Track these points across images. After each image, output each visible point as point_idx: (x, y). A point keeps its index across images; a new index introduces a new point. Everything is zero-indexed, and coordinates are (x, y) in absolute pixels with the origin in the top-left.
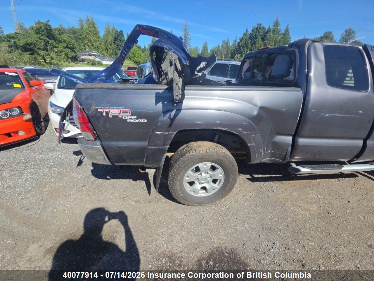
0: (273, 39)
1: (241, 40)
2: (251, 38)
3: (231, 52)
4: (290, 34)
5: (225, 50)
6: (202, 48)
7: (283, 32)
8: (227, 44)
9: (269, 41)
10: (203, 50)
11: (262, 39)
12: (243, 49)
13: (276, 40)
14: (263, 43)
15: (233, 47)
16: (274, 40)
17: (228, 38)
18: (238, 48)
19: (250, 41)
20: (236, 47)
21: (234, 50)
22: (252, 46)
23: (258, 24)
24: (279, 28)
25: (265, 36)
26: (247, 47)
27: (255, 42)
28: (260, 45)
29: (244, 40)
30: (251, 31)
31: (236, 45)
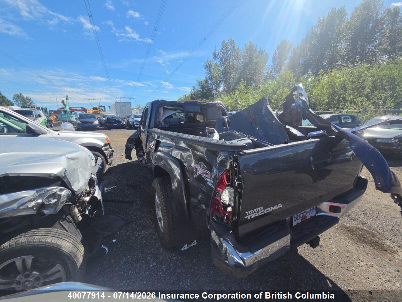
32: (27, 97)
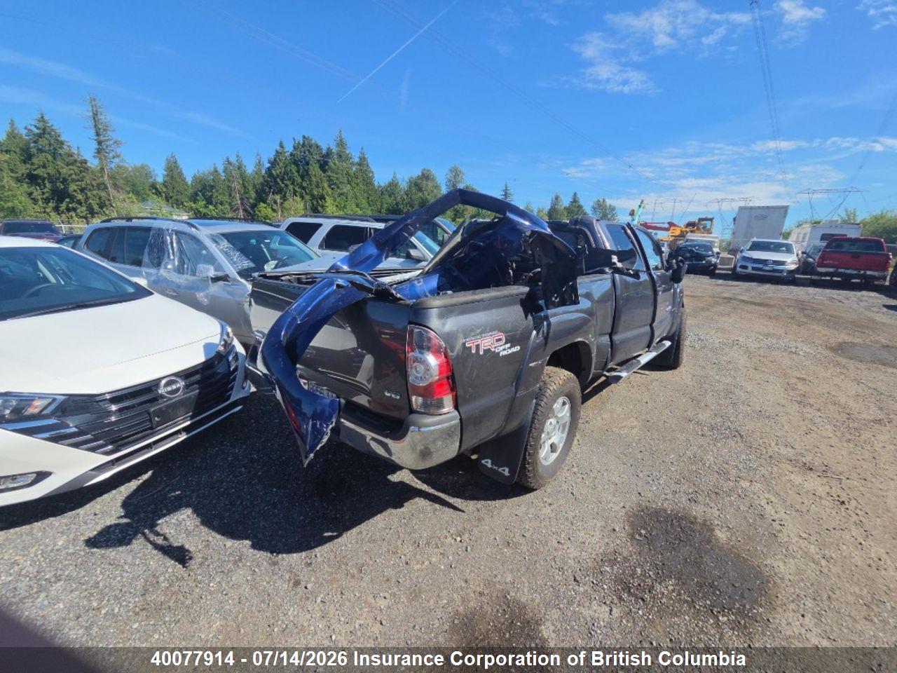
0: (343, 171)
1: (274, 163)
2: (296, 163)
3: (254, 186)
4: (370, 165)
5: (239, 182)
6: (166, 171)
7: (356, 160)
8: (239, 168)
9: (336, 174)
10: (168, 175)
11: (320, 167)
12: (283, 183)
13: (348, 174)
14: (324, 177)
15: (256, 176)
16: (345, 172)
17: (238, 156)
18: (269, 179)
19: (294, 168)
20: (263, 177)
21: (262, 184)
22: (303, 180)
23: (304, 137)
24: (347, 152)
25: (326, 163)
26: (292, 180)
27: (307, 171)
28: (321, 179)
29: (281, 164)
30: (292, 148)
31: (263, 172)
32: (610, 205)
